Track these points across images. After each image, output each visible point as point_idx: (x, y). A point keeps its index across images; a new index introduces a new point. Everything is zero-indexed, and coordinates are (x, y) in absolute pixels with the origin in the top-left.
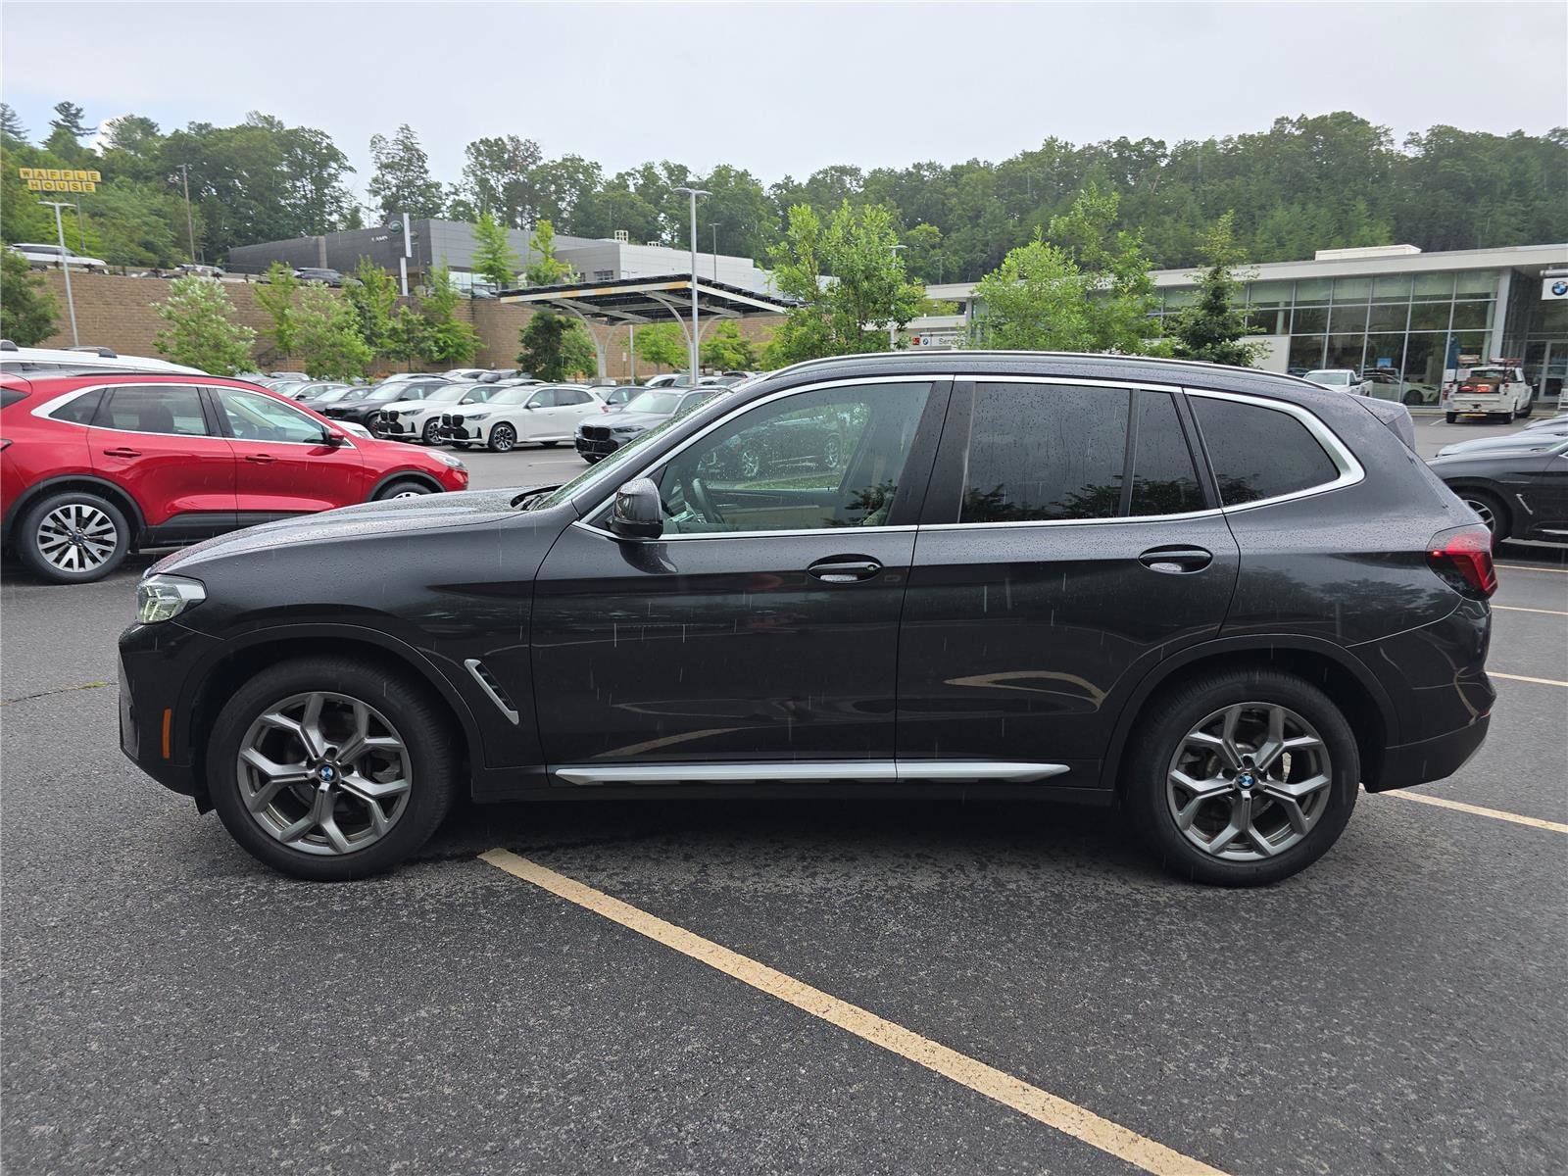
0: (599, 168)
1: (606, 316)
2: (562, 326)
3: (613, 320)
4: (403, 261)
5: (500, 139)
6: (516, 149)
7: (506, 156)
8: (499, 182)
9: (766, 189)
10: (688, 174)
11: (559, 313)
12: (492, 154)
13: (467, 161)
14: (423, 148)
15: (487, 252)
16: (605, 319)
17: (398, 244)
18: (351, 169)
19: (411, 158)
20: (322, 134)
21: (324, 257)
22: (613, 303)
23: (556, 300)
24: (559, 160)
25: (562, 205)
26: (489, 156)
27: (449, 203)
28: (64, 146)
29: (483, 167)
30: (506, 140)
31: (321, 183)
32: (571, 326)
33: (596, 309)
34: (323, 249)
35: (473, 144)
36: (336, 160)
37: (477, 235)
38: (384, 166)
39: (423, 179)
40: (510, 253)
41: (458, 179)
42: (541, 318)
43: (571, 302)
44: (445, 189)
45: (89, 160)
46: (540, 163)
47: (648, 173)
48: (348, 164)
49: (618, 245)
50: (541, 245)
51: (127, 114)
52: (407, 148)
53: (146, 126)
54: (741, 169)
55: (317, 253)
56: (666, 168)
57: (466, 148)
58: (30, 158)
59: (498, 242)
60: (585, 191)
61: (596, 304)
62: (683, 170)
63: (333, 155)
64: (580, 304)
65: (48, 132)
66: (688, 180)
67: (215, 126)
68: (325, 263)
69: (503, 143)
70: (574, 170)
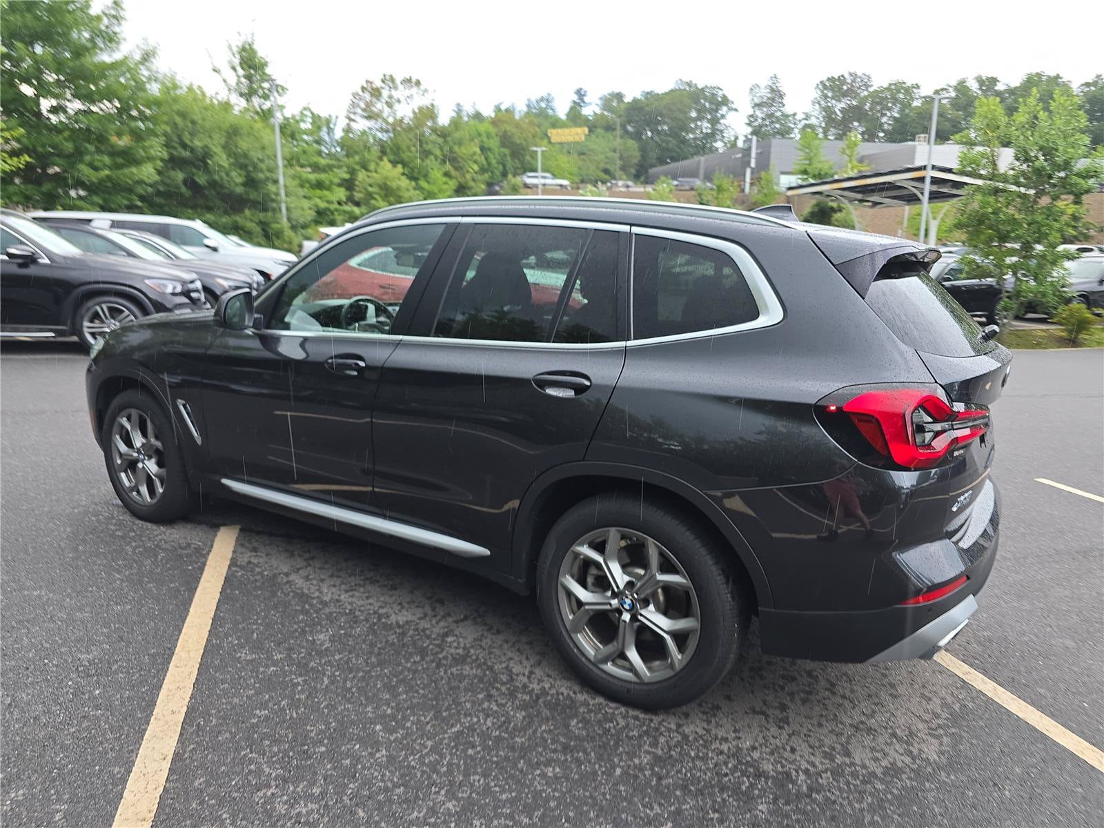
0: (918, 87)
1: (869, 201)
2: (833, 210)
3: (875, 204)
4: (748, 172)
5: (843, 76)
6: (854, 81)
7: (845, 88)
8: (838, 106)
9: (1074, 90)
10: (997, 83)
11: (832, 201)
12: (835, 87)
13: (816, 94)
14: (783, 89)
15: (805, 159)
16: (870, 204)
17: (747, 159)
18: (736, 110)
19: (776, 95)
20: (719, 88)
21: (702, 172)
22: (873, 191)
23: (827, 191)
24: (886, 85)
25: (884, 120)
26: (832, 89)
27: (800, 126)
28: (575, 116)
29: (826, 97)
30: (847, 76)
31: (714, 121)
32: (840, 210)
33: (859, 196)
34: (702, 166)
35: (821, 82)
36: (726, 105)
37: (800, 147)
38: (757, 105)
39: (781, 111)
40: (822, 159)
41: (808, 108)
42: (818, 205)
43: (839, 192)
44: (798, 117)
45: (585, 121)
46: (871, 89)
47: (961, 87)
48: (734, 106)
49: (915, 146)
50: (848, 152)
51: (610, 92)
52: (773, 90)
53: (619, 96)
54: (1053, 74)
55: (698, 168)
56: (978, 81)
57: (815, 86)
58: (556, 123)
59: (815, 151)
60: (905, 105)
61: (859, 192)
62: (994, 81)
63: (725, 101)
64: (846, 193)
65: (567, 109)
66: (996, 88)
67: (656, 92)
68: (702, 176)
69: (845, 79)
70: (899, 92)
